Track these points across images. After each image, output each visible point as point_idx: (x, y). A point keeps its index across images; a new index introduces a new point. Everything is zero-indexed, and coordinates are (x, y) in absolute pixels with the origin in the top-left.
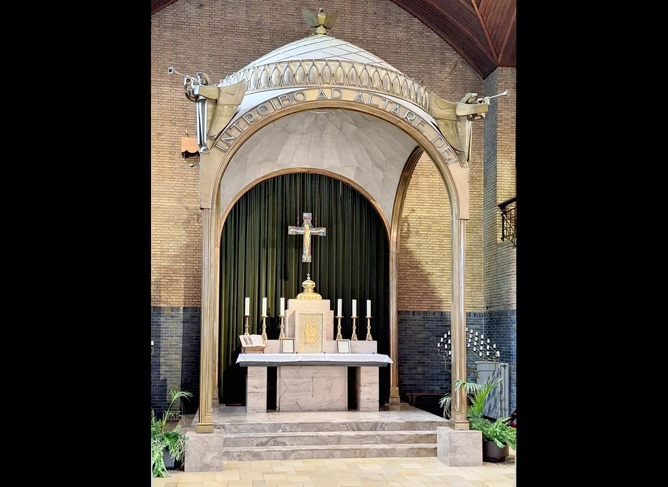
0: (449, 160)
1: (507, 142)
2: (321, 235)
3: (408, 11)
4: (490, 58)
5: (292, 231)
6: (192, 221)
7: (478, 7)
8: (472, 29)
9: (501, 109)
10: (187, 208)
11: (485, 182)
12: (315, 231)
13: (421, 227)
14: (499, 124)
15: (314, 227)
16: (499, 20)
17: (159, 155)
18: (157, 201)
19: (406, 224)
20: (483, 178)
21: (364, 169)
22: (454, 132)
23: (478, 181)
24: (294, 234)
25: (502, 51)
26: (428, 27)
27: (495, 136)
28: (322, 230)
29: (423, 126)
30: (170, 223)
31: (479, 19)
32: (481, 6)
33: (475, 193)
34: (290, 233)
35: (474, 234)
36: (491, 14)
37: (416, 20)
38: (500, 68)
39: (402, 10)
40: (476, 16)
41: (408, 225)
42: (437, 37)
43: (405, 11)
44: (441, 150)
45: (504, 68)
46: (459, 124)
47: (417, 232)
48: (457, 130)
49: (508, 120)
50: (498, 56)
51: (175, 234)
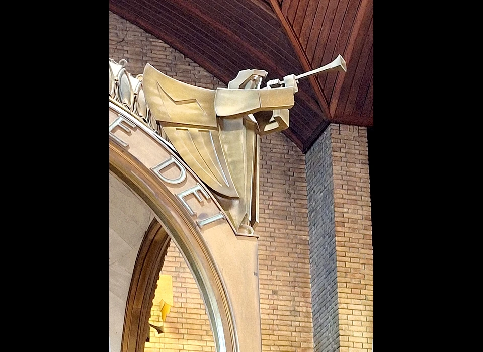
0: (203, 216)
1: (356, 266)
3: (141, 27)
4: (313, 107)
7: (280, 5)
8: (272, 52)
9: (342, 201)
14: (339, 229)
16: (325, 33)
22: (212, 153)
25: (336, 94)
26: (186, 56)
29: (129, 133)
31: (284, 32)
36: (308, 20)
37: (160, 43)
38: (334, 126)
39: (128, 24)
40: (278, 24)
42: (206, 74)
43: (134, 26)
44: (181, 193)
45: (342, 127)
46: (222, 135)
48: (219, 150)
49: (355, 222)
50: (329, 104)
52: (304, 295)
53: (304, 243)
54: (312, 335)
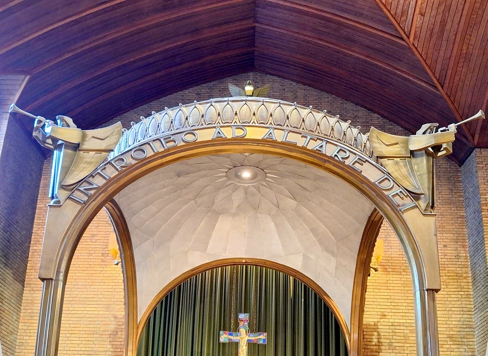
0: (403, 205)
2: (261, 342)
3: (366, 108)
4: (465, 141)
5: (224, 337)
6: (119, 333)
7: (442, 87)
8: (438, 113)
9: (485, 192)
10: (115, 317)
11: (474, 279)
12: (253, 337)
13: (395, 337)
14: (484, 208)
15: (252, 332)
16: (469, 99)
17: (90, 257)
18: (83, 309)
19: (375, 333)
20: (470, 275)
21: (312, 257)
23: (465, 278)
24: (227, 341)
25: (478, 132)
27: (481, 222)
28: (262, 337)
29: (362, 165)
30: (95, 336)
31: (445, 101)
32: (446, 86)
33: (462, 293)
34: (222, 340)
35: (464, 347)
36: (459, 93)
37: (376, 115)
38: (478, 150)
39: (359, 107)
40: (442, 97)
41: (379, 335)
42: (401, 129)
43: (362, 108)
44: (390, 194)
45: (482, 150)
46: (413, 161)
47: (390, 344)
50: (474, 138)
51: (99, 349)
52: (464, 246)
53: (462, 217)
54: (470, 269)
